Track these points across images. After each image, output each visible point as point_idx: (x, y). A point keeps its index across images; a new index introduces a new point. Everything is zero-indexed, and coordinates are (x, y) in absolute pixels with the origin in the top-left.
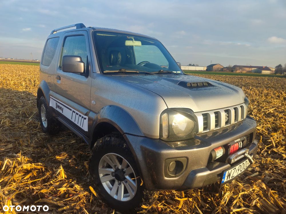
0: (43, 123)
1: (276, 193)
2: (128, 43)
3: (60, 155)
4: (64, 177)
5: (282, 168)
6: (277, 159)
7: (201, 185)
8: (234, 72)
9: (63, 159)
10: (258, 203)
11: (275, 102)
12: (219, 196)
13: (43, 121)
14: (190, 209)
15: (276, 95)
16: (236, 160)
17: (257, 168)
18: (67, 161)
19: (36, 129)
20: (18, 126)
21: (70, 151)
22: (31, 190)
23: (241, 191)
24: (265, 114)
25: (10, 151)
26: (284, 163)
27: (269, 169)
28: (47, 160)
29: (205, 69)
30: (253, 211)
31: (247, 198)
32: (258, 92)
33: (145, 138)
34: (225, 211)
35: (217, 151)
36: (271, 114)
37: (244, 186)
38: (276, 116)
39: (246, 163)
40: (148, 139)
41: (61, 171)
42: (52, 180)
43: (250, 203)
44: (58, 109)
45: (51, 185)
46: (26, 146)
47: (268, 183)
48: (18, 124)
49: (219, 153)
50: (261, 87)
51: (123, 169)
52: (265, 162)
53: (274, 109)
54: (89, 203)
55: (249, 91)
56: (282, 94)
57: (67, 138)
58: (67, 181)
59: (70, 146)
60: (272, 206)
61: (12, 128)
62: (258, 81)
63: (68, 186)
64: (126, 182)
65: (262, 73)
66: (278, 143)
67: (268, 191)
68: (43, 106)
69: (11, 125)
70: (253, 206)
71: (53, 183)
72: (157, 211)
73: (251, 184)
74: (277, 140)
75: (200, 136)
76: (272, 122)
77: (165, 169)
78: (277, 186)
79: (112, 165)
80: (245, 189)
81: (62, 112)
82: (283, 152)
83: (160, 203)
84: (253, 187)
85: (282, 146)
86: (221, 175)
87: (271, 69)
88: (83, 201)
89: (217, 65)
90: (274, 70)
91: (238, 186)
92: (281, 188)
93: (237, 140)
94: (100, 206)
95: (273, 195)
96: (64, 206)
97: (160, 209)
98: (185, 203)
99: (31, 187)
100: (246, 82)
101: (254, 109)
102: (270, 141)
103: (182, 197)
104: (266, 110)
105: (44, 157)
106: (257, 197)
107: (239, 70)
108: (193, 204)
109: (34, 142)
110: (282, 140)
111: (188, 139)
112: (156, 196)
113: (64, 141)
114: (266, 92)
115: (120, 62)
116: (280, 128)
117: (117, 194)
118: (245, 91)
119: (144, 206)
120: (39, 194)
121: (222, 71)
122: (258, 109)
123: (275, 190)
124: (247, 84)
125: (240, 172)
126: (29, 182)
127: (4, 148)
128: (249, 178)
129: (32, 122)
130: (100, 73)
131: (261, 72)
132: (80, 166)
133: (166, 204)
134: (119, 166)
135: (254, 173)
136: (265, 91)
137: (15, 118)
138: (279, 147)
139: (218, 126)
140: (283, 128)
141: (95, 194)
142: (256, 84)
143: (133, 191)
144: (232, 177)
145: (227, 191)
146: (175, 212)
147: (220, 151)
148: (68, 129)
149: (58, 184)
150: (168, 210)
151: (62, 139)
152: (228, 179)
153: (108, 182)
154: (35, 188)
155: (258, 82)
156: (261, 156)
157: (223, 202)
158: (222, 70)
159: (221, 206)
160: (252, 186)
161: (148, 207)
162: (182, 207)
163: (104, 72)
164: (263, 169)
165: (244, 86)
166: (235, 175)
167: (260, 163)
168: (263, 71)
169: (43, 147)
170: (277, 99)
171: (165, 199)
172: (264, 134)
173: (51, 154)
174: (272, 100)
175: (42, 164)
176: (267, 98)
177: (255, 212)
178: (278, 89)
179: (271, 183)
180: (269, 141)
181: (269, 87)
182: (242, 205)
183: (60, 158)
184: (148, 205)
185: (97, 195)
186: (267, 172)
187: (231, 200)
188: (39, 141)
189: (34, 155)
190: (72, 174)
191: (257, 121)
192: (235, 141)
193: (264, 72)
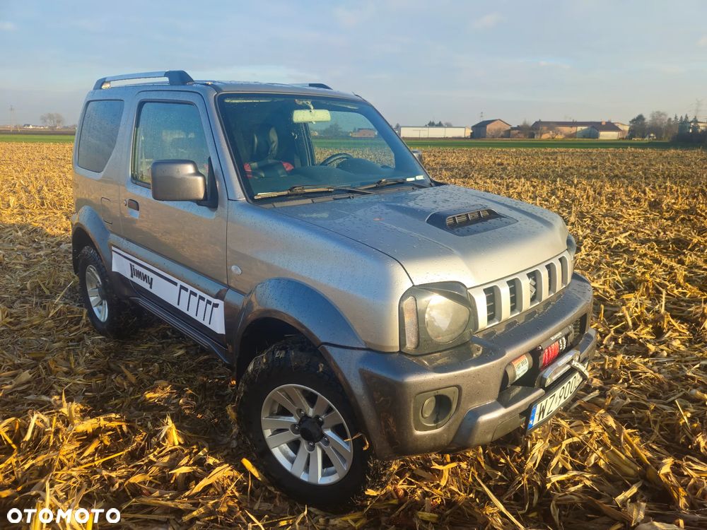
0: (95, 309)
1: (635, 435)
2: (299, 116)
3: (154, 390)
4: (177, 443)
5: (647, 377)
6: (637, 355)
7: (489, 438)
8: (537, 137)
9: (164, 398)
10: (601, 458)
11: (630, 215)
12: (520, 452)
13: (93, 305)
14: (464, 485)
15: (633, 196)
16: (554, 378)
17: (595, 380)
18: (174, 401)
19: (77, 327)
20: (29, 322)
21: (177, 378)
22: (105, 480)
23: (566, 438)
24: (609, 248)
25: (29, 388)
26: (650, 364)
27: (621, 381)
28: (125, 404)
29: (468, 132)
30: (592, 477)
31: (578, 450)
32: (591, 193)
33: (369, 352)
34: (535, 483)
35: (516, 364)
36: (623, 247)
37: (572, 425)
38: (632, 251)
39: (575, 380)
40: (376, 353)
41: (170, 429)
42: (152, 452)
43: (585, 461)
44: (136, 280)
45: (151, 463)
46: (67, 374)
47: (619, 413)
48: (30, 316)
49: (521, 368)
50: (597, 178)
51: (317, 417)
52: (611, 366)
53: (627, 234)
54: (246, 497)
55: (572, 190)
56: (645, 194)
57: (161, 343)
58: (186, 452)
59: (173, 364)
60: (628, 461)
61: (15, 328)
62: (592, 160)
63: (191, 462)
64: (327, 443)
65: (601, 138)
66: (638, 317)
67: (620, 431)
68: (92, 269)
69: (12, 320)
70: (590, 465)
71: (154, 460)
72: (396, 497)
73: (586, 420)
74: (636, 312)
75: (480, 336)
76: (625, 268)
77: (416, 414)
78: (638, 418)
79: (292, 409)
80: (573, 431)
81: (151, 287)
82: (649, 337)
83: (401, 479)
84: (589, 427)
85: (646, 323)
86: (527, 413)
87: (621, 127)
88: (232, 493)
89: (495, 122)
90: (627, 128)
91: (559, 426)
92: (645, 421)
93: (556, 337)
94: (270, 499)
95: (630, 439)
96: (193, 508)
97: (401, 493)
98: (454, 473)
99: (105, 473)
100: (565, 164)
101: (585, 238)
102: (621, 314)
103: (445, 461)
104: (611, 240)
105: (117, 397)
106: (598, 447)
107: (549, 133)
108: (469, 475)
109: (81, 361)
110: (647, 309)
111: (458, 346)
112: (395, 467)
113: (156, 353)
114: (610, 190)
115: (275, 152)
116: (641, 282)
117: (307, 469)
118: (564, 190)
119: (370, 492)
120: (126, 488)
121: (509, 137)
122: (594, 238)
123: (634, 429)
124: (567, 170)
125: (563, 401)
126: (96, 463)
127: (11, 383)
128: (579, 406)
129: (65, 310)
130: (247, 200)
131: (597, 136)
132: (208, 412)
133: (413, 481)
134: (309, 409)
135: (589, 393)
136: (608, 189)
137: (16, 300)
138: (641, 327)
139: (516, 310)
140: (648, 281)
141: (256, 474)
142: (586, 170)
143: (344, 460)
144: (548, 413)
145: (537, 439)
146: (433, 494)
147: (523, 363)
148: (160, 321)
149: (166, 459)
150: (419, 492)
151: (150, 347)
152: (541, 419)
153: (285, 446)
154: (113, 475)
155: (592, 164)
156: (603, 350)
157: (530, 464)
158: (508, 134)
159: (527, 473)
160: (588, 423)
161: (378, 493)
162: (447, 482)
163: (256, 198)
164: (608, 381)
165: (561, 176)
166: (554, 407)
167: (603, 369)
168: (602, 133)
169: (107, 371)
170: (634, 206)
171: (410, 469)
172: (608, 297)
173: (131, 389)
174: (624, 210)
175: (118, 416)
176: (612, 205)
177: (596, 477)
178: (636, 181)
179: (625, 412)
180: (618, 314)
181: (617, 176)
182: (569, 467)
183: (157, 395)
184: (378, 489)
185: (260, 477)
186: (616, 388)
187: (547, 458)
188: (95, 357)
189: (91, 394)
190: (194, 433)
191: (593, 267)
192: (552, 338)
193: (605, 135)
